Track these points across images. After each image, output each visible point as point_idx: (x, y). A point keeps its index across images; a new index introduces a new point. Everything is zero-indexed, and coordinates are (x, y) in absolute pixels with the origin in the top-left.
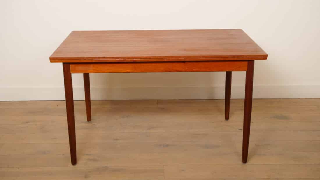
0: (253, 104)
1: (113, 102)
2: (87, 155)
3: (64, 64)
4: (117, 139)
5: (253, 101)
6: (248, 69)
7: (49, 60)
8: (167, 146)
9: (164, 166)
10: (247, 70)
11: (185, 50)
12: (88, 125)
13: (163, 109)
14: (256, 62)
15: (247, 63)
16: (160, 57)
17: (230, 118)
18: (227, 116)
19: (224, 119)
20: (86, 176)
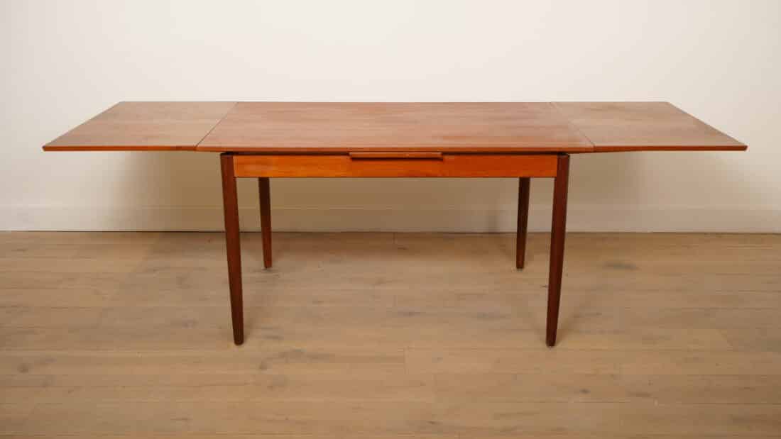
2: (263, 328)
4: (319, 302)
6: (557, 174)
8: (411, 314)
9: (404, 349)
10: (555, 175)
11: (445, 138)
14: (572, 156)
15: (555, 158)
17: (525, 266)
18: (520, 262)
19: (514, 267)
20: (263, 367)
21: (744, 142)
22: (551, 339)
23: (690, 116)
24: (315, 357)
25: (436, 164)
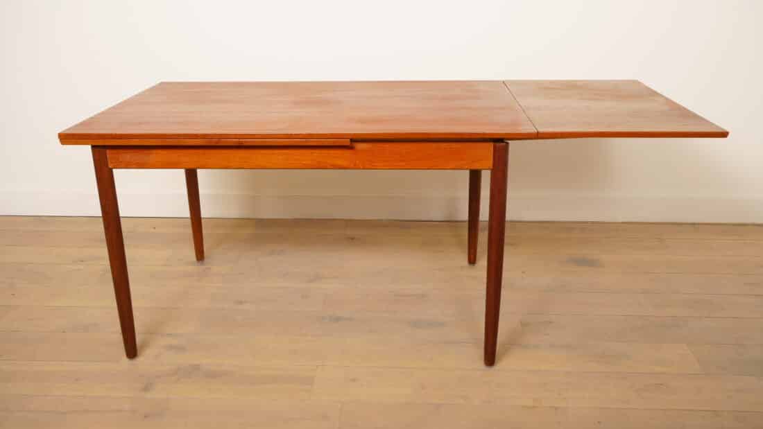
0: (508, 233)
1: (261, 223)
2: (170, 335)
3: (93, 147)
4: (241, 303)
5: (507, 225)
6: (494, 165)
7: (58, 141)
8: (338, 319)
9: (317, 366)
10: (491, 167)
11: (362, 121)
12: (195, 268)
13: (352, 239)
14: (513, 145)
15: (491, 146)
16: (332, 134)
17: (477, 262)
18: (472, 256)
19: (466, 262)
20: (146, 389)
21: (726, 128)
22: (490, 358)
23: (661, 96)
24: (212, 375)
25: (347, 153)
